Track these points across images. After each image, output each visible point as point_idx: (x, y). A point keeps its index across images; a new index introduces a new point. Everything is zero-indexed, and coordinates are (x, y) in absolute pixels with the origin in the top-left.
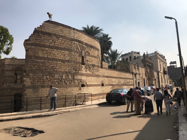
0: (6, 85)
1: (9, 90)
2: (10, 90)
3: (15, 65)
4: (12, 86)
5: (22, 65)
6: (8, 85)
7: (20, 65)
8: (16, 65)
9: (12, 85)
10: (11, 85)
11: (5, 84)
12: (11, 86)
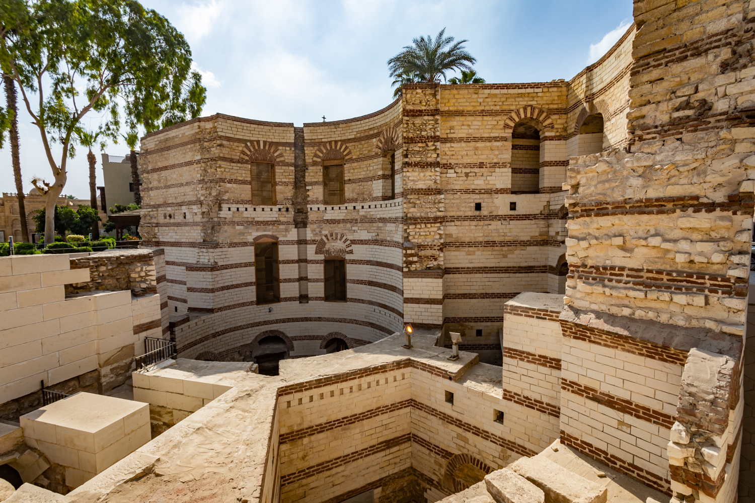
0: (229, 209)
1: (238, 227)
2: (241, 227)
3: (249, 144)
4: (246, 214)
5: (271, 144)
6: (234, 209)
7: (265, 142)
8: (252, 142)
9: (246, 209)
10: (242, 209)
11: (225, 206)
12: (242, 212)
